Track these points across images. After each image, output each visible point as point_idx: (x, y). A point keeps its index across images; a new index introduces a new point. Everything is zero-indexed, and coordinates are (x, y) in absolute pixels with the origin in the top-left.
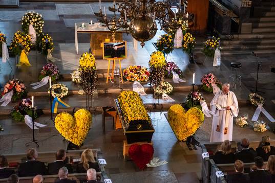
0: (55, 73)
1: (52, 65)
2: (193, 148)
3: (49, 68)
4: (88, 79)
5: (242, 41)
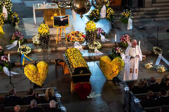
0: (21, 38)
1: (19, 33)
2: (117, 84)
3: (17, 35)
5: (146, 12)
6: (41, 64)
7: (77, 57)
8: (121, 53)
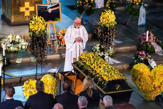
4: (40, 44)
6: (48, 79)
7: (104, 65)
8: (149, 59)
